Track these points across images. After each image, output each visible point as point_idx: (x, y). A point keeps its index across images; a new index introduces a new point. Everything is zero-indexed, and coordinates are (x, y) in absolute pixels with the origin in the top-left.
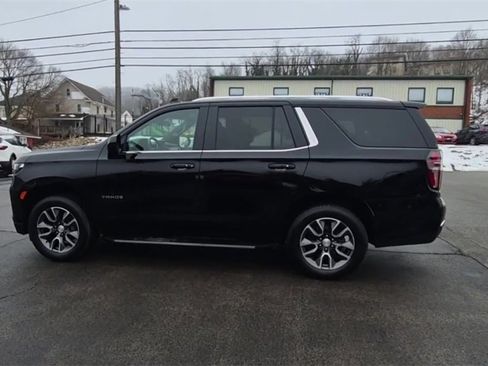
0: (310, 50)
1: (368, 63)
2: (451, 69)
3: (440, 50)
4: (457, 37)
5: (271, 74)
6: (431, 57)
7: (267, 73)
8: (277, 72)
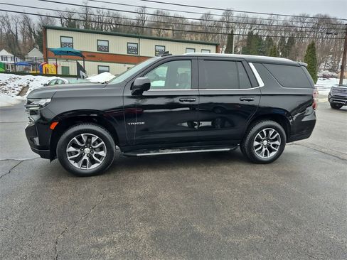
0: (112, 13)
1: (150, 27)
2: (199, 37)
3: (192, 25)
4: (203, 17)
5: (82, 27)
6: (187, 28)
7: (78, 26)
8: (87, 26)
